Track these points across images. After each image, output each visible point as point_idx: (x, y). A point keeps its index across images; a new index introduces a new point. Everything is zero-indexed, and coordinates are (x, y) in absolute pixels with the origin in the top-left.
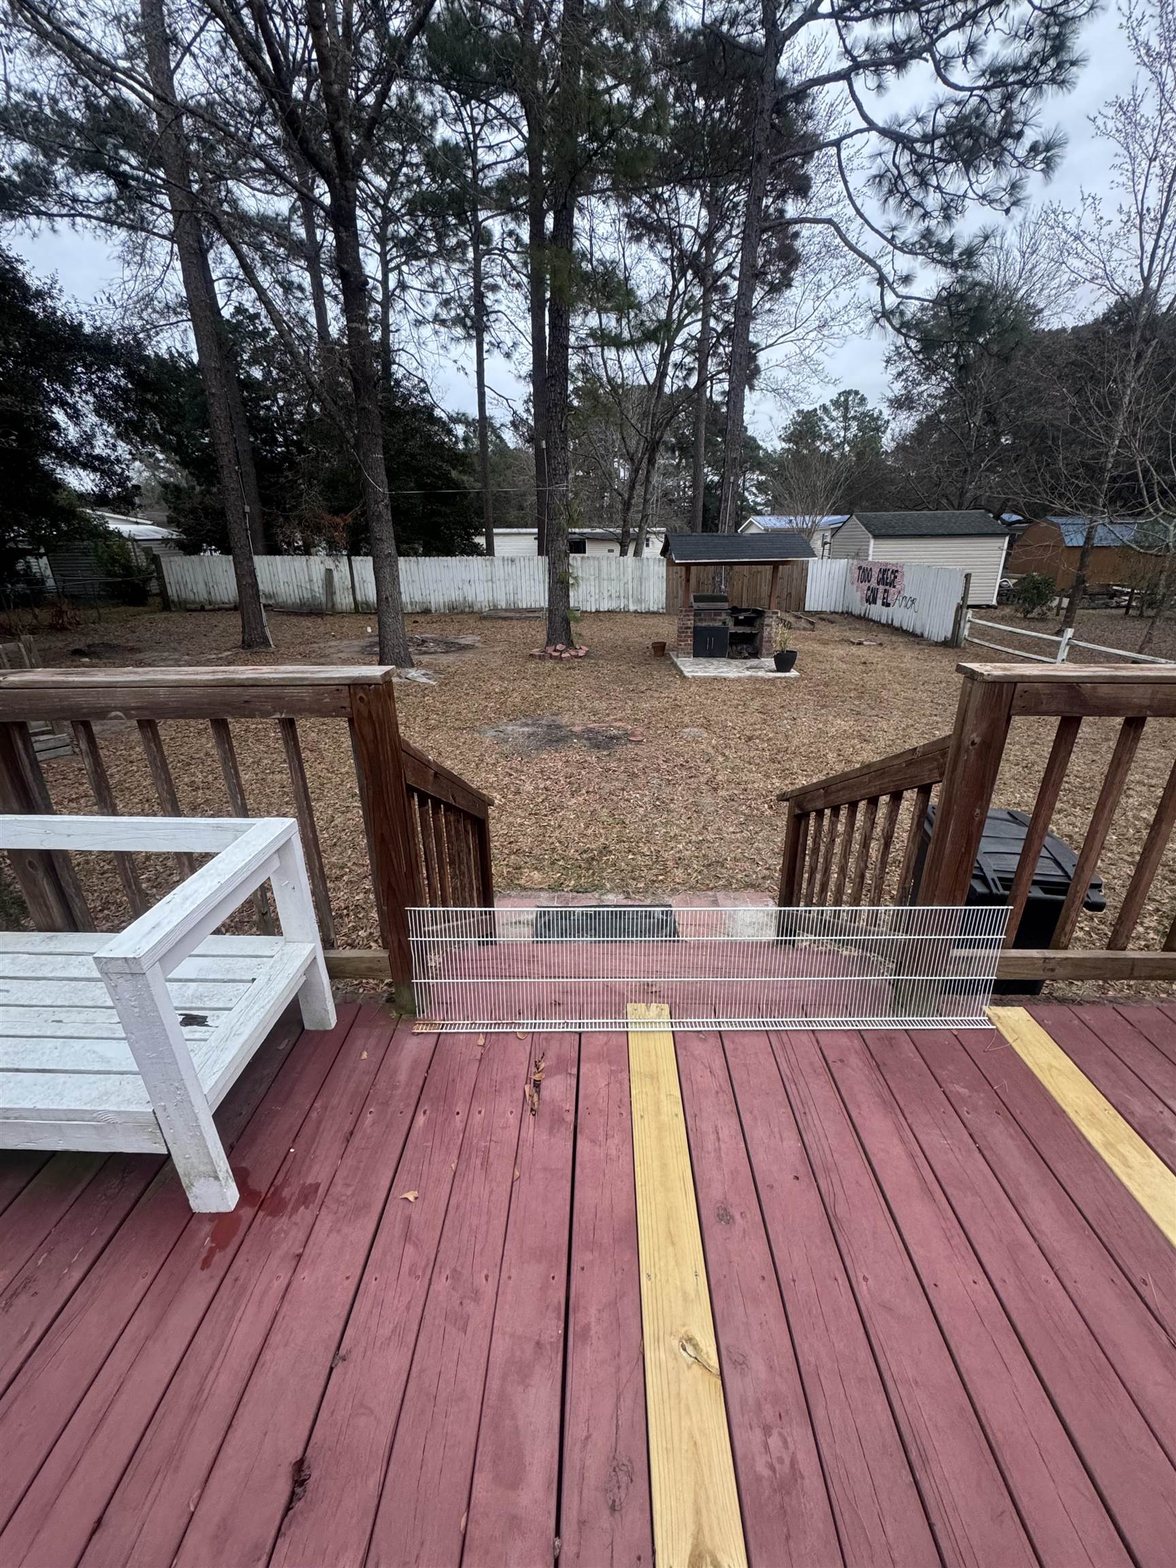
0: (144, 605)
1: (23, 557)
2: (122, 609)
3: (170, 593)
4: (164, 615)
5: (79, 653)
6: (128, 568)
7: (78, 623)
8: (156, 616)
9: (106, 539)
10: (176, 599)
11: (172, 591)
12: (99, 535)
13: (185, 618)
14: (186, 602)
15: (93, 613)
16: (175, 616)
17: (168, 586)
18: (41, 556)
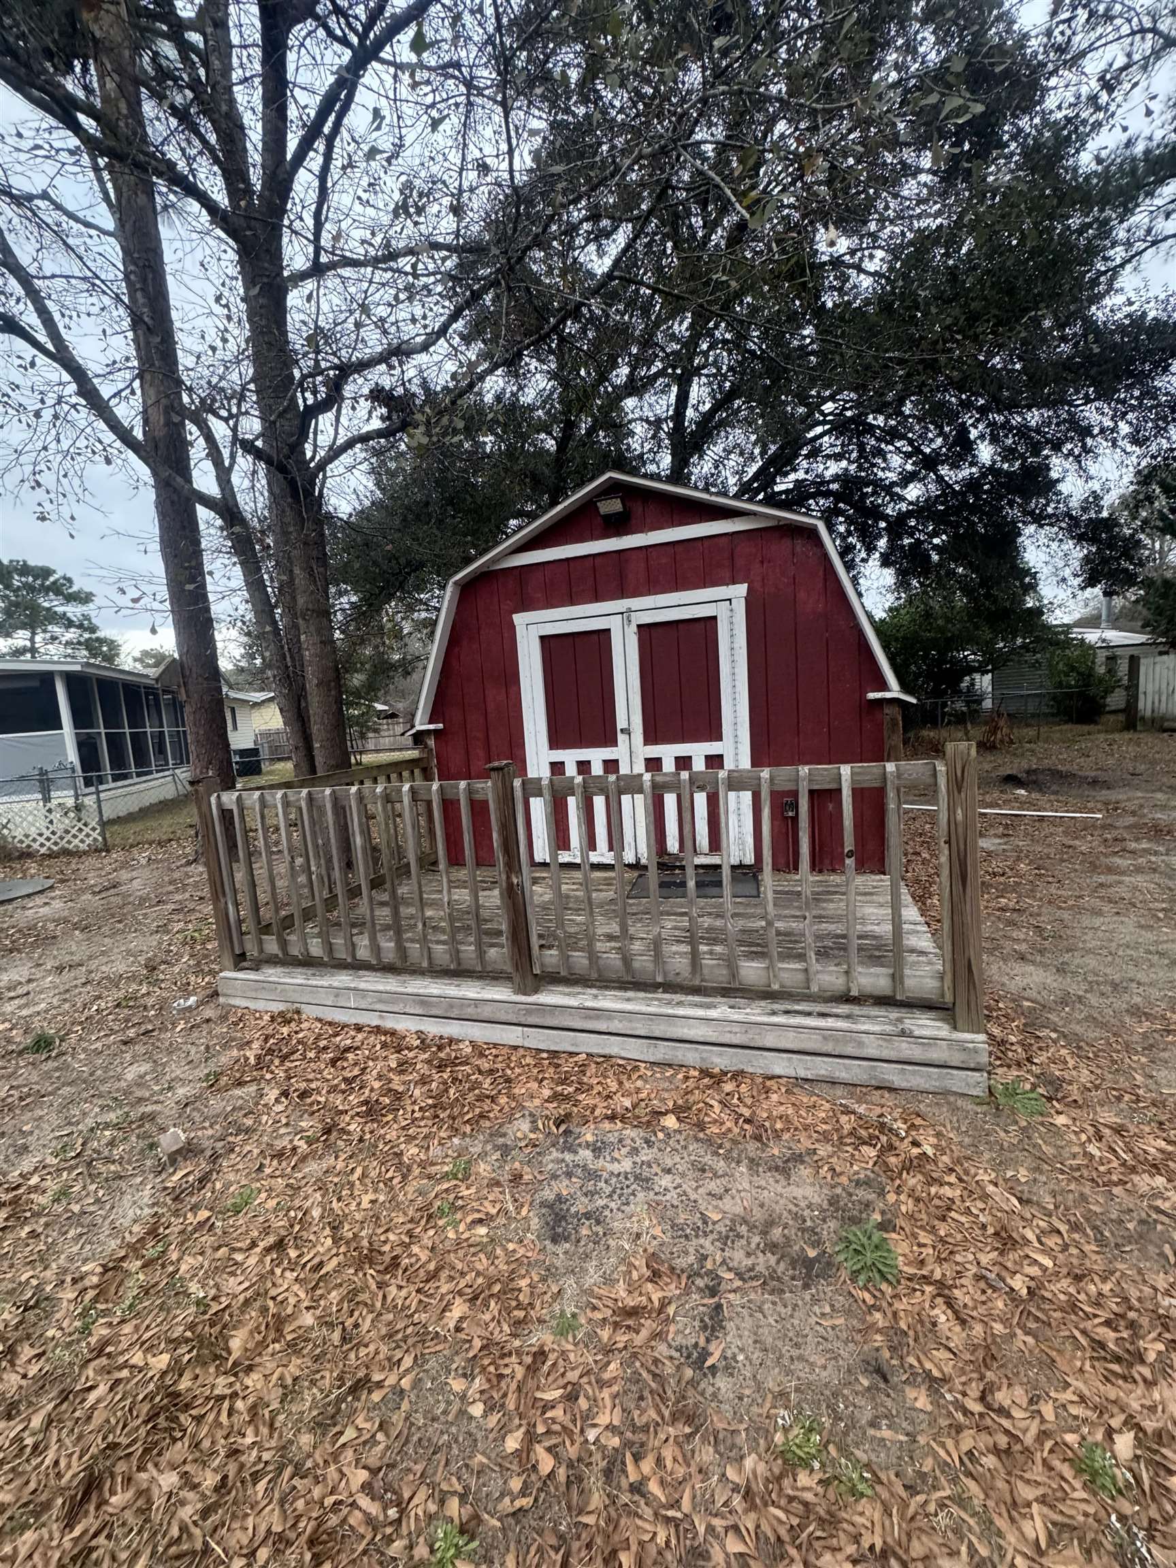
0: (1096, 723)
1: (969, 674)
2: (1065, 727)
3: (1141, 705)
4: (1127, 736)
5: (1013, 780)
6: (1087, 676)
7: (1011, 742)
8: (1117, 736)
9: (1064, 649)
10: (1148, 713)
11: (1145, 705)
12: (1056, 643)
13: (1162, 740)
14: (1163, 718)
15: (1032, 732)
16: (1147, 738)
17: (1141, 696)
18: (987, 672)
